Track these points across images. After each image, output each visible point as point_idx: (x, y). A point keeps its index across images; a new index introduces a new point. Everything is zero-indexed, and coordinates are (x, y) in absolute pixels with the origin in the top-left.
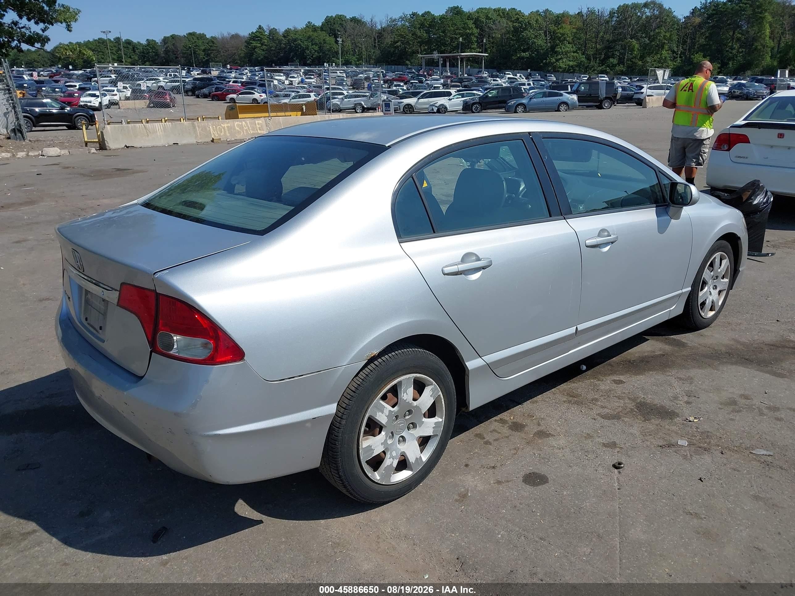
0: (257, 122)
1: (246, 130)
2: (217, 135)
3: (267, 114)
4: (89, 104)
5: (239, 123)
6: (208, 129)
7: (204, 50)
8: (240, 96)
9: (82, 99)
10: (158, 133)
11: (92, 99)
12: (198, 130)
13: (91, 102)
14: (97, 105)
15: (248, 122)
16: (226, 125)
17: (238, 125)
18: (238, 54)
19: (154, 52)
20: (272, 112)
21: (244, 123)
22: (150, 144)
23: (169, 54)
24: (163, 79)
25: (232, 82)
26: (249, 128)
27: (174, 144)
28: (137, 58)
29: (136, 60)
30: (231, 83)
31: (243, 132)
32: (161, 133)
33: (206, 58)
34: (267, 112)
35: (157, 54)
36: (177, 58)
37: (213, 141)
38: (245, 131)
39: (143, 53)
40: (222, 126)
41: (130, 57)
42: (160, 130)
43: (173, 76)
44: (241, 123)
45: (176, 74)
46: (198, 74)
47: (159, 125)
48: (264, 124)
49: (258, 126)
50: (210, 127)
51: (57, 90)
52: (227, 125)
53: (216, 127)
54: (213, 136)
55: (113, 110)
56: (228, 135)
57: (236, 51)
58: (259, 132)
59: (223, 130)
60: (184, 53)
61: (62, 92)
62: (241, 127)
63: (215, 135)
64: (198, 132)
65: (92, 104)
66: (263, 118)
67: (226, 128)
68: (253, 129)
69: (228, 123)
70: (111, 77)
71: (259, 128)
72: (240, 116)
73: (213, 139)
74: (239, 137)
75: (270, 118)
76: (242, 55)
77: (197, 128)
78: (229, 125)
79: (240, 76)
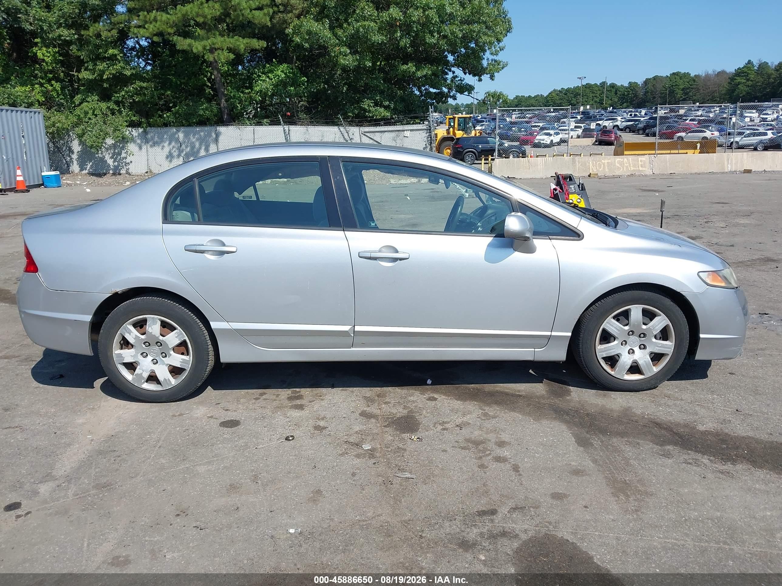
0: (640, 159)
1: (627, 167)
2: (595, 171)
3: (653, 152)
4: (542, 142)
5: (620, 159)
6: (588, 164)
7: (683, 89)
8: (689, 134)
9: (538, 137)
10: (539, 166)
11: (545, 137)
12: (578, 165)
13: (543, 140)
14: (548, 142)
15: (630, 159)
16: (606, 161)
17: (619, 162)
18: (719, 91)
19: (633, 94)
20: (659, 149)
21: (625, 159)
22: (529, 176)
23: (647, 94)
24: (621, 119)
25: (689, 120)
26: (630, 165)
27: (552, 177)
28: (616, 100)
29: (615, 102)
30: (687, 122)
31: (623, 169)
32: (541, 166)
33: (683, 97)
34: (655, 149)
35: (636, 96)
36: (654, 98)
37: (589, 176)
38: (625, 168)
39: (624, 95)
40: (602, 162)
41: (611, 100)
42: (541, 164)
43: (633, 116)
44: (622, 160)
45: (637, 113)
46: (665, 113)
47: (541, 160)
48: (648, 161)
49: (640, 163)
50: (590, 162)
51: (523, 129)
52: (608, 161)
53: (596, 162)
54: (591, 172)
55: (563, 147)
56: (607, 170)
57: (717, 89)
58: (641, 169)
59: (602, 166)
60: (662, 94)
61: (525, 131)
62: (622, 164)
63: (593, 170)
64: (577, 166)
65: (544, 142)
66: (648, 155)
67: (606, 164)
68: (634, 166)
69: (609, 159)
70: (577, 118)
71: (641, 165)
72: (626, 153)
73: (590, 174)
74: (617, 173)
75: (655, 156)
76: (723, 92)
77: (577, 163)
78: (610, 161)
79: (706, 114)
